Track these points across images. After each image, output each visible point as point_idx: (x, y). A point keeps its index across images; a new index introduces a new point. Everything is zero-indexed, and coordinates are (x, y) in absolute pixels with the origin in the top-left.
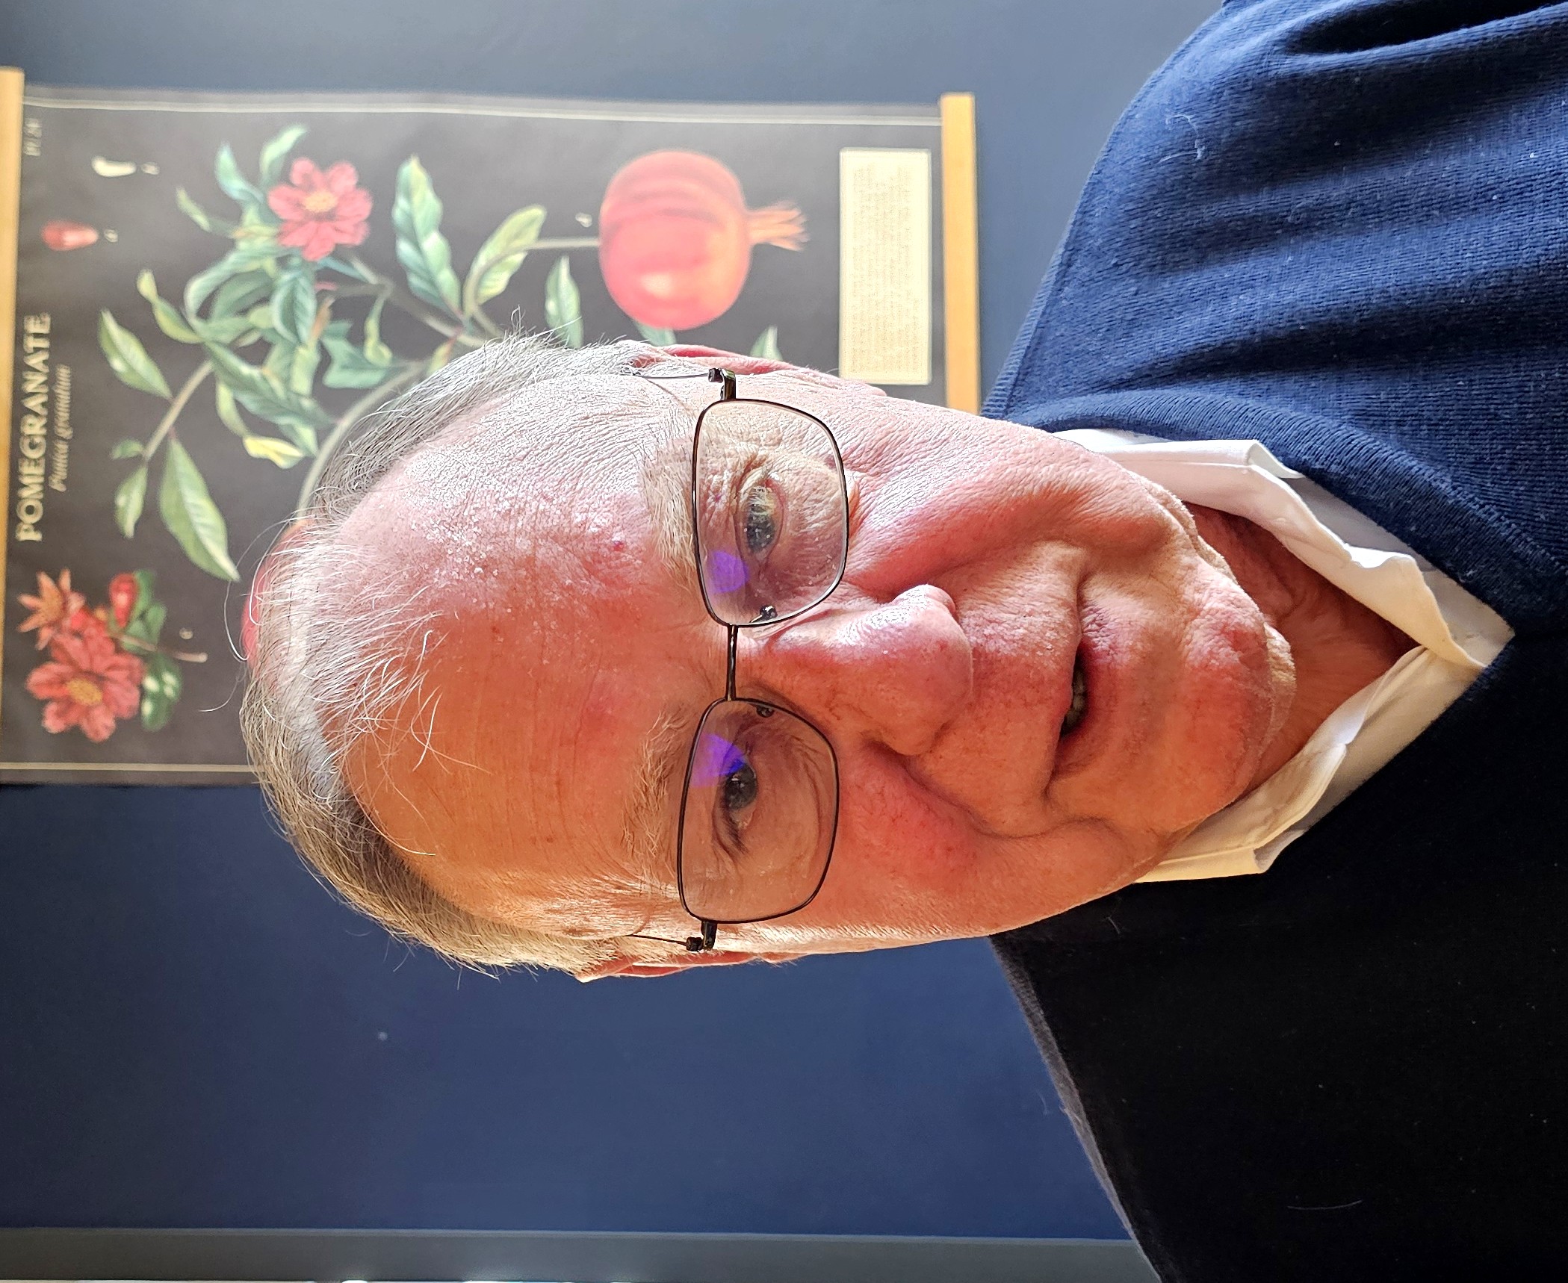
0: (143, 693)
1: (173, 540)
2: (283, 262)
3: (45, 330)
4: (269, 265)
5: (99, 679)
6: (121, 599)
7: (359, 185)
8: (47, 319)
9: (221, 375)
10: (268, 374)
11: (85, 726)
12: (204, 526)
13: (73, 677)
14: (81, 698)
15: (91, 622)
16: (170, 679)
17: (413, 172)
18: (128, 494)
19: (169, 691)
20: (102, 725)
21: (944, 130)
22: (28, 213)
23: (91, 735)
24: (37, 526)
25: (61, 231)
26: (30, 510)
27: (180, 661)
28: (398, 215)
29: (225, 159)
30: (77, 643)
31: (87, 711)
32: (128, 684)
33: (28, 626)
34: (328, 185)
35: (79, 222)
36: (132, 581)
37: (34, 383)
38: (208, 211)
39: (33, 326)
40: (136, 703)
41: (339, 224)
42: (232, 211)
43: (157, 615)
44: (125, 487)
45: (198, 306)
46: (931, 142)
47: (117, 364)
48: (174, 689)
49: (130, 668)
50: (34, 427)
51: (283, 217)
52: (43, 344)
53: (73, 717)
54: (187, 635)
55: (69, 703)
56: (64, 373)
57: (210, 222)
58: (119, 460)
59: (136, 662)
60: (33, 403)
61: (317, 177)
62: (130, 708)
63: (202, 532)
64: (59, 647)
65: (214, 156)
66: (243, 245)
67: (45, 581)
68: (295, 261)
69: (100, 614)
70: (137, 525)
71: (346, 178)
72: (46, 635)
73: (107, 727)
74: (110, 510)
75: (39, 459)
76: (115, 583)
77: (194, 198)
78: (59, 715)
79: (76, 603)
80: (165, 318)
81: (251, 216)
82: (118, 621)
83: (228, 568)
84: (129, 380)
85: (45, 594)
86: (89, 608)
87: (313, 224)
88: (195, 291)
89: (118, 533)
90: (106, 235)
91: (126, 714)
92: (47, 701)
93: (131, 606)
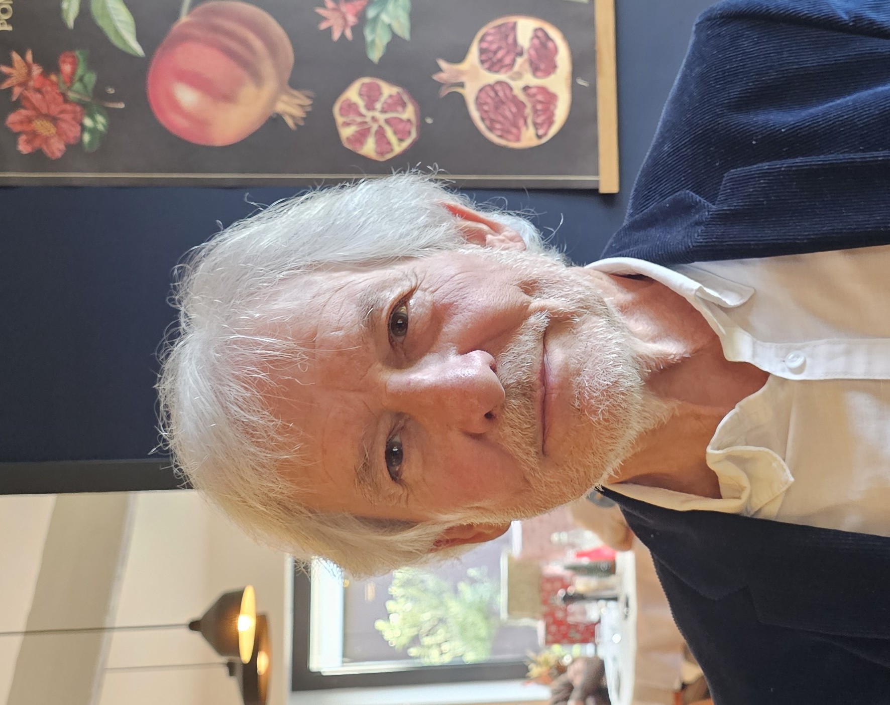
0: (83, 128)
1: (100, 30)
5: (54, 120)
6: (67, 68)
11: (45, 148)
12: (121, 21)
13: (37, 118)
14: (42, 131)
15: (47, 82)
16: (100, 119)
18: (70, 1)
19: (101, 127)
20: (57, 148)
23: (50, 155)
24: (9, 22)
26: (5, 11)
27: (107, 108)
30: (39, 96)
31: (46, 140)
32: (74, 123)
33: (5, 86)
36: (73, 57)
40: (78, 134)
43: (91, 78)
48: (103, 124)
49: (74, 112)
53: (37, 143)
54: (111, 91)
55: (34, 135)
59: (78, 109)
62: (75, 138)
63: (119, 25)
64: (27, 98)
67: (16, 56)
69: (53, 78)
70: (76, 21)
72: (17, 91)
73: (60, 150)
74: (58, 11)
76: (62, 58)
78: (28, 142)
79: (37, 70)
82: (65, 83)
83: (137, 48)
85: (16, 65)
86: (45, 74)
89: (64, 26)
91: (72, 141)
92: (18, 134)
93: (74, 72)
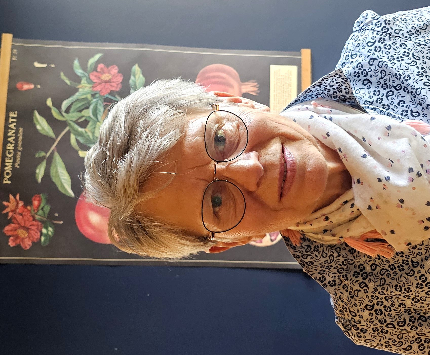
0: (41, 234)
1: (54, 184)
2: (93, 96)
3: (15, 116)
4: (89, 96)
5: (27, 229)
6: (36, 203)
7: (119, 72)
8: (16, 112)
9: (72, 131)
10: (87, 131)
11: (22, 245)
12: (64, 179)
13: (19, 229)
14: (21, 235)
15: (26, 210)
16: (50, 229)
17: (136, 68)
18: (40, 168)
19: (50, 233)
20: (28, 244)
21: (302, 59)
22: (12, 78)
23: (24, 247)
24: (9, 179)
25: (22, 85)
26: (8, 174)
27: (55, 224)
28: (131, 81)
29: (76, 63)
30: (21, 217)
31: (23, 239)
32: (36, 231)
33: (5, 212)
34: (109, 73)
35: (28, 82)
36: (40, 197)
37: (11, 133)
38: (70, 79)
39: (12, 115)
40: (39, 237)
41: (112, 84)
42: (78, 79)
43: (47, 208)
44: (39, 167)
45: (65, 109)
46: (298, 63)
47: (38, 127)
48: (52, 233)
50: (10, 147)
51: (94, 81)
52: (15, 120)
53: (18, 241)
54: (57, 215)
55: (17, 237)
56: (21, 130)
57: (71, 83)
58: (37, 158)
59: (40, 224)
60: (10, 139)
61: (105, 69)
62: (37, 239)
63: (63, 181)
64: (15, 218)
65: (73, 62)
66: (80, 90)
67: (11, 197)
68: (97, 95)
69: (29, 208)
70: (42, 179)
71: (115, 70)
72: (10, 214)
73: (29, 245)
74: (34, 174)
75: (11, 157)
76: (34, 198)
77: (65, 75)
78: (13, 241)
79: (21, 204)
80: (55, 113)
81: (84, 81)
82: (34, 210)
83: (71, 193)
84: (42, 132)
85: (11, 201)
86: (25, 206)
87: (104, 84)
88: (65, 104)
89: (36, 181)
90: (37, 86)
91: (36, 241)
92: (10, 236)
93: (39, 205)
